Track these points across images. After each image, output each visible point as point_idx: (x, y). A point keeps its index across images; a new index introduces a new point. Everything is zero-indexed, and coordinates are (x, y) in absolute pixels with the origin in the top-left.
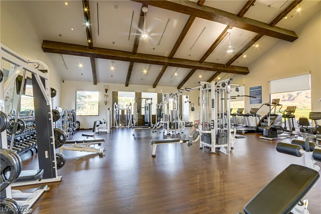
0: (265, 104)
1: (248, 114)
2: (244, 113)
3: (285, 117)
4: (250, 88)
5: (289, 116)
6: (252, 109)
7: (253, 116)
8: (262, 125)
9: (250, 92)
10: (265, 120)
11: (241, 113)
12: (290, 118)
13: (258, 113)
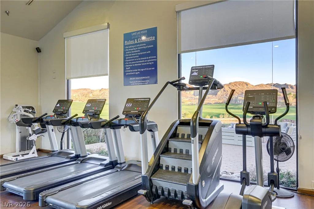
0: (171, 83)
1: (116, 121)
2: (105, 116)
3: (245, 133)
4: (125, 35)
5: (264, 130)
6: (129, 100)
7: (132, 129)
8: (167, 168)
9: (125, 46)
10: (174, 144)
11: (96, 115)
12: (261, 135)
13: (150, 117)
